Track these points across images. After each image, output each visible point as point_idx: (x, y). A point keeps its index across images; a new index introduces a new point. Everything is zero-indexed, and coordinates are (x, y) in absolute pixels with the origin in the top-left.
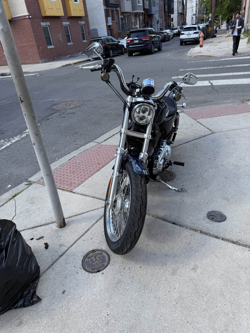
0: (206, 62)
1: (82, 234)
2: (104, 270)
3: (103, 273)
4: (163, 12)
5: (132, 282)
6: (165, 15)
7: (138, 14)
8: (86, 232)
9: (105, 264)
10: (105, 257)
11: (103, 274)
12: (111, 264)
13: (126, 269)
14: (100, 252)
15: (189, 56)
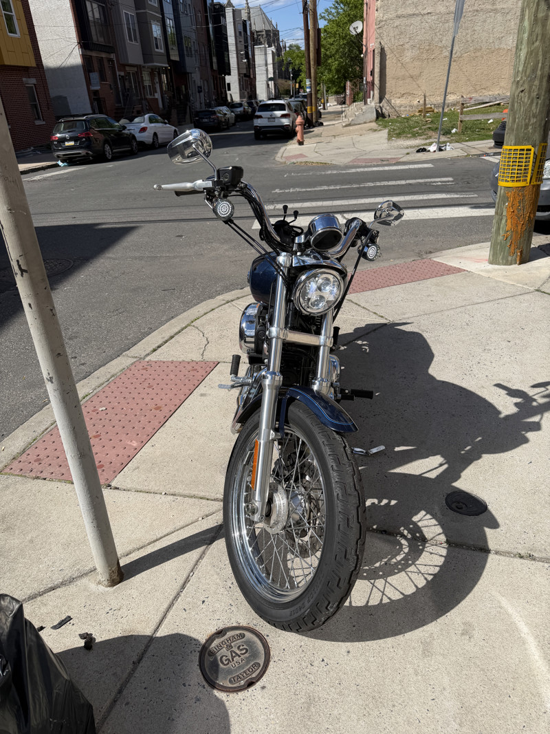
0: (321, 175)
1: (174, 594)
2: (264, 678)
3: (263, 688)
4: (209, 69)
5: (340, 694)
6: (213, 76)
7: (157, 70)
8: (183, 587)
9: (261, 662)
10: (254, 643)
11: (265, 690)
12: (276, 659)
13: (315, 664)
14: (238, 632)
15: (281, 163)
